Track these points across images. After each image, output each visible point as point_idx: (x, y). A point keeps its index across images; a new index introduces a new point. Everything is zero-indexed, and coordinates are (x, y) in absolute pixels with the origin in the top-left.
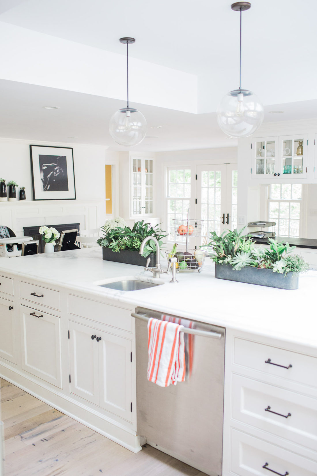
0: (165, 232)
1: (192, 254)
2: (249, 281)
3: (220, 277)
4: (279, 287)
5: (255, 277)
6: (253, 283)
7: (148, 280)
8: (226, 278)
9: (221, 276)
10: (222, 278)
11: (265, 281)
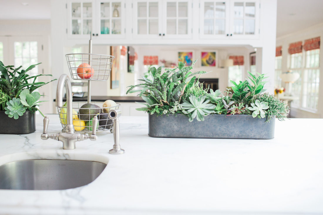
0: (51, 75)
1: (99, 107)
2: (211, 136)
3: (163, 135)
4: (257, 137)
5: (221, 128)
6: (217, 136)
7: (59, 155)
8: (172, 136)
9: (164, 133)
10: (165, 135)
11: (236, 131)
